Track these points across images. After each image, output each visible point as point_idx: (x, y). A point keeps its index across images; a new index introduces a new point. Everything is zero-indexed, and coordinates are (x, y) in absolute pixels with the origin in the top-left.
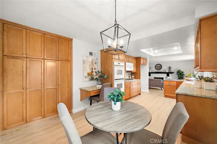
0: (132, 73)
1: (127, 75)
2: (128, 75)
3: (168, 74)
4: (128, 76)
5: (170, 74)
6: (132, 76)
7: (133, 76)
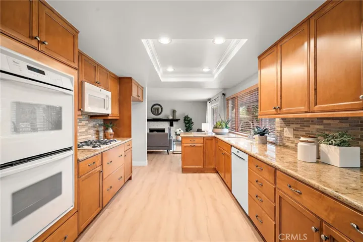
0: (106, 121)
1: (90, 128)
2: (94, 126)
3: (171, 122)
4: (92, 131)
5: (174, 122)
6: (106, 129)
7: (111, 131)
